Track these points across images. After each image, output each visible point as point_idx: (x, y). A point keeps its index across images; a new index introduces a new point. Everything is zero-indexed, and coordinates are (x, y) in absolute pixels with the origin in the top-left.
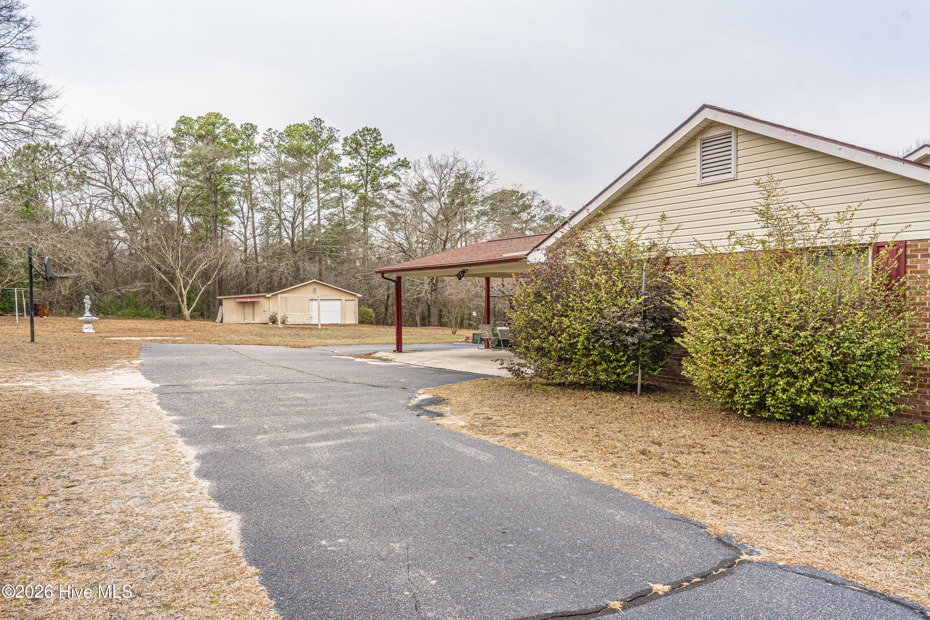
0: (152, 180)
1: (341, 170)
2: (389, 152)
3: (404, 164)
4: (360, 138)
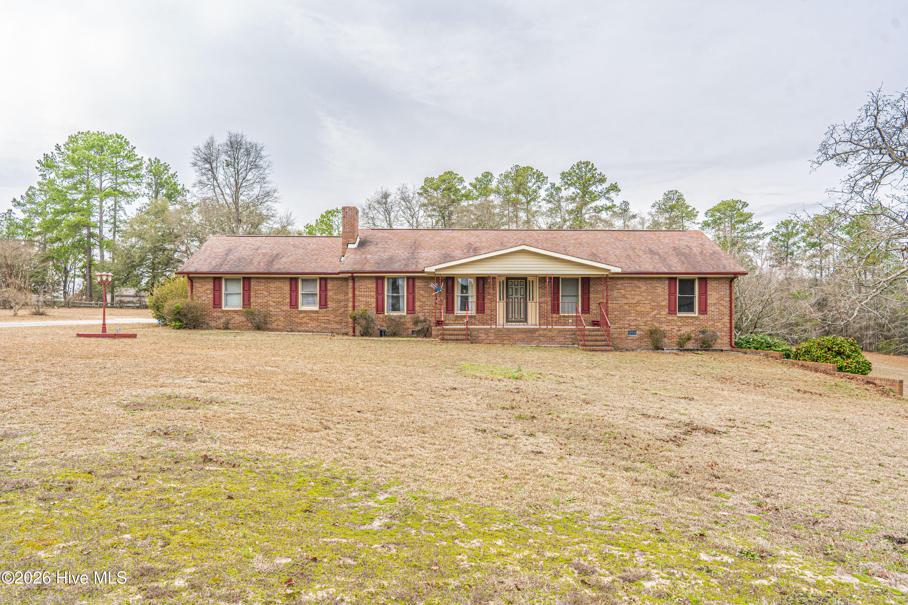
4: (578, 171)
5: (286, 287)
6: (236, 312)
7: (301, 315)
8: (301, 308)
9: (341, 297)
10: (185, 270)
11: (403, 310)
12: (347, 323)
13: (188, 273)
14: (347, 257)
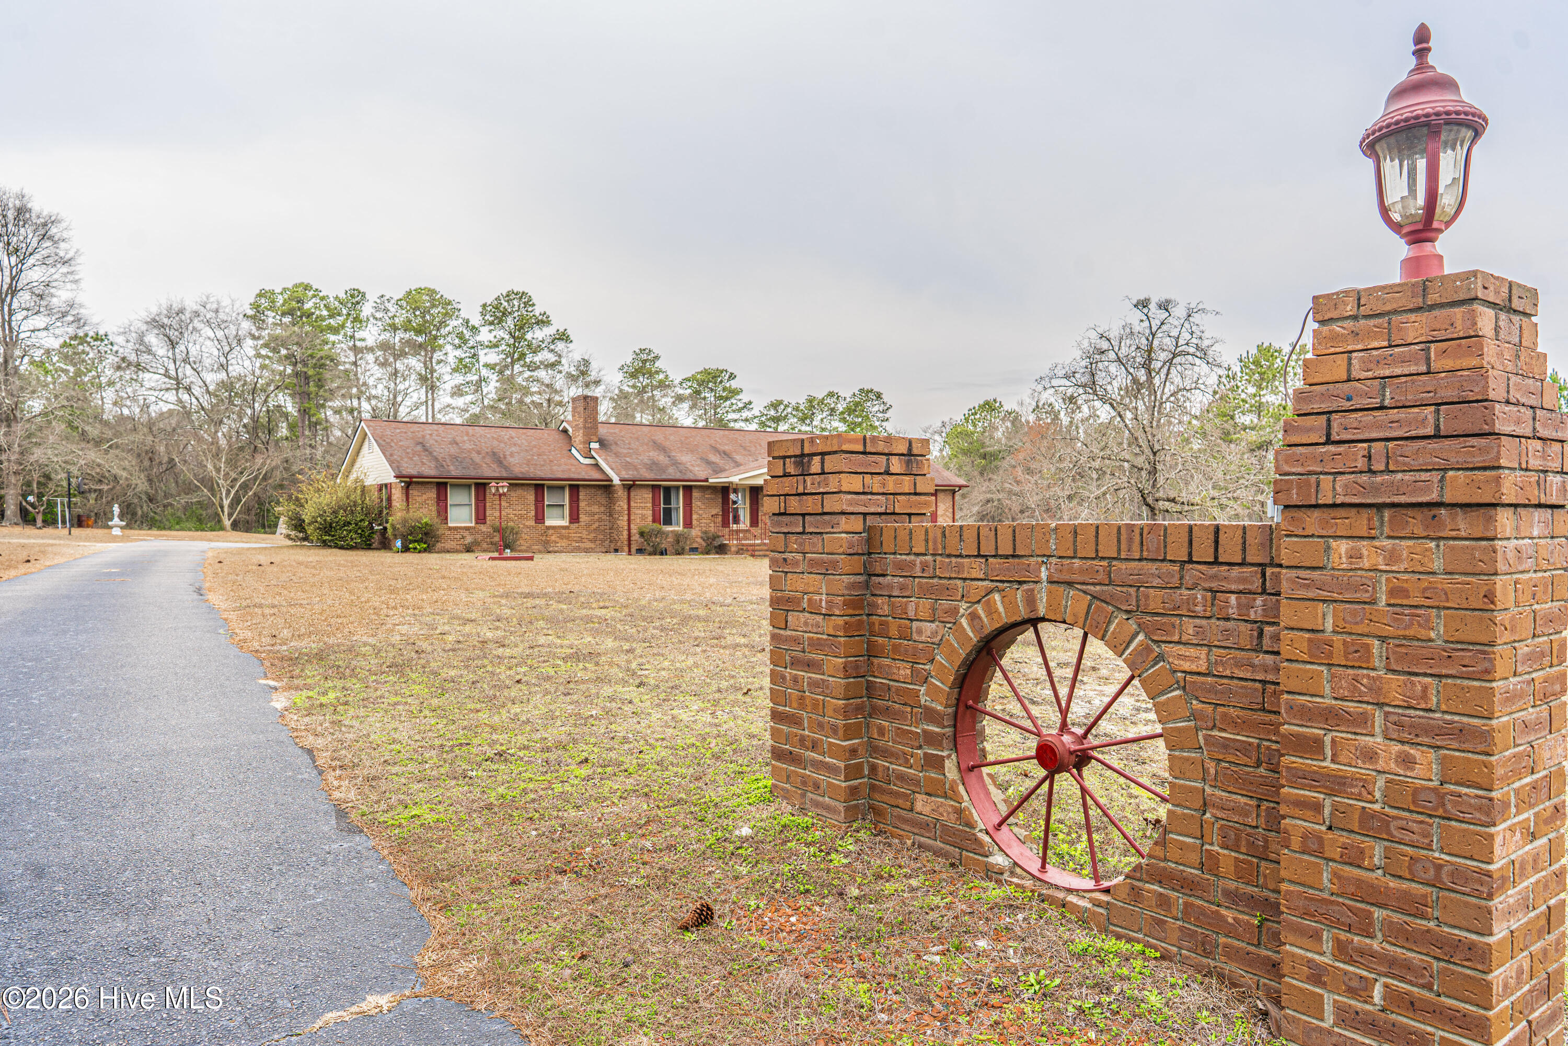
0: (223, 367)
1: (481, 344)
2: (543, 322)
3: (563, 337)
4: (505, 304)
5: (530, 496)
6: (467, 529)
7: (551, 532)
8: (549, 522)
9: (595, 509)
10: (404, 473)
11: (678, 524)
12: (603, 541)
13: (411, 477)
14: (605, 460)
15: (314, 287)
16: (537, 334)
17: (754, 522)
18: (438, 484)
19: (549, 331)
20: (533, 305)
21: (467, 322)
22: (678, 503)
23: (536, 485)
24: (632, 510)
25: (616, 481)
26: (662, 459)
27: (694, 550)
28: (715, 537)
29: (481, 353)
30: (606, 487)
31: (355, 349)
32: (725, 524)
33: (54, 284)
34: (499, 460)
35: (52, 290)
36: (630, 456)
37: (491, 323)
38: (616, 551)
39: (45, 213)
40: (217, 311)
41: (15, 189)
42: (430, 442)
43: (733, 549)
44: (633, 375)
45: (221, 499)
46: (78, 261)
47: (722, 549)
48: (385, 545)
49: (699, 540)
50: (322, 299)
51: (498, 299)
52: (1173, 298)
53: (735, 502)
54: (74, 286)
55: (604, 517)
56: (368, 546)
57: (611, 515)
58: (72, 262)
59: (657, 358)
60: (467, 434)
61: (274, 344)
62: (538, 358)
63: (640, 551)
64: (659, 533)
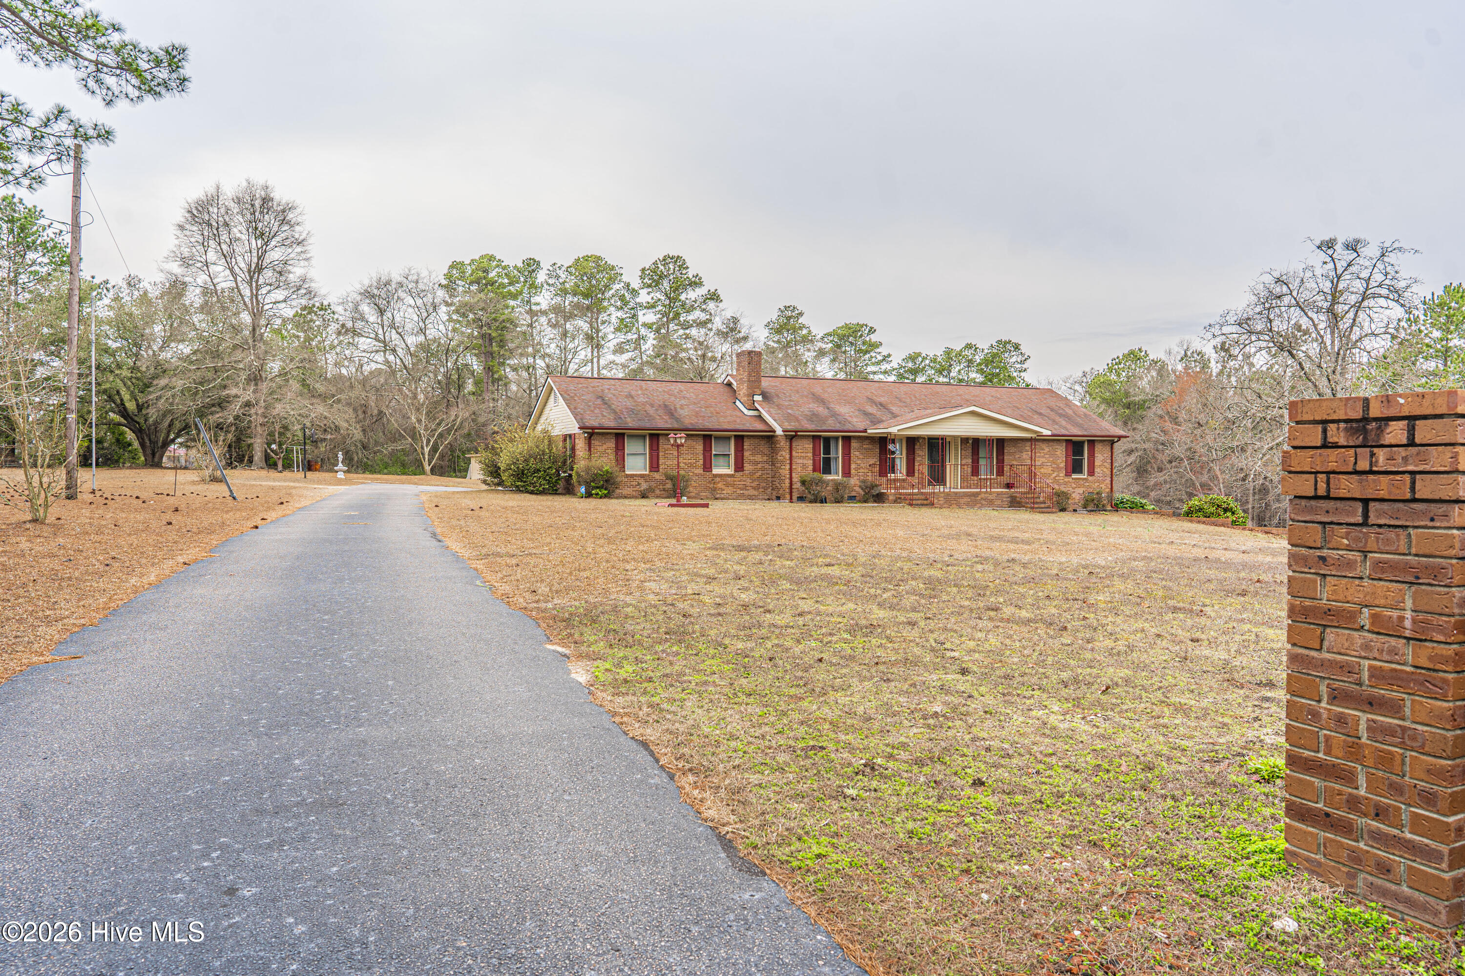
0: (423, 331)
1: (640, 305)
2: (695, 283)
3: (714, 297)
4: (662, 267)
5: (700, 446)
6: (642, 476)
7: (718, 479)
8: (715, 471)
9: (759, 458)
10: (587, 424)
11: (837, 473)
12: (765, 489)
13: (593, 428)
14: (769, 412)
15: (497, 258)
16: (691, 295)
17: (911, 472)
18: (617, 435)
19: (701, 291)
20: (687, 268)
21: (628, 285)
22: (837, 453)
23: (704, 436)
24: (794, 460)
25: (779, 431)
26: (821, 410)
27: (852, 498)
28: (873, 486)
29: (640, 313)
30: (769, 437)
31: (531, 312)
32: (883, 473)
33: (290, 262)
34: (671, 412)
35: (289, 268)
36: (792, 408)
37: (649, 286)
38: (778, 498)
39: (284, 202)
40: (417, 282)
41: (262, 182)
42: (609, 396)
43: (891, 498)
44: (779, 331)
45: (422, 448)
46: (310, 241)
47: (879, 498)
48: (569, 490)
49: (857, 489)
50: (504, 268)
51: (655, 263)
52: (1362, 237)
53: (893, 453)
54: (306, 263)
55: (767, 466)
56: (555, 492)
57: (773, 464)
58: (305, 243)
59: (801, 314)
60: (641, 388)
61: (463, 310)
62: (691, 317)
63: (801, 499)
64: (821, 481)
